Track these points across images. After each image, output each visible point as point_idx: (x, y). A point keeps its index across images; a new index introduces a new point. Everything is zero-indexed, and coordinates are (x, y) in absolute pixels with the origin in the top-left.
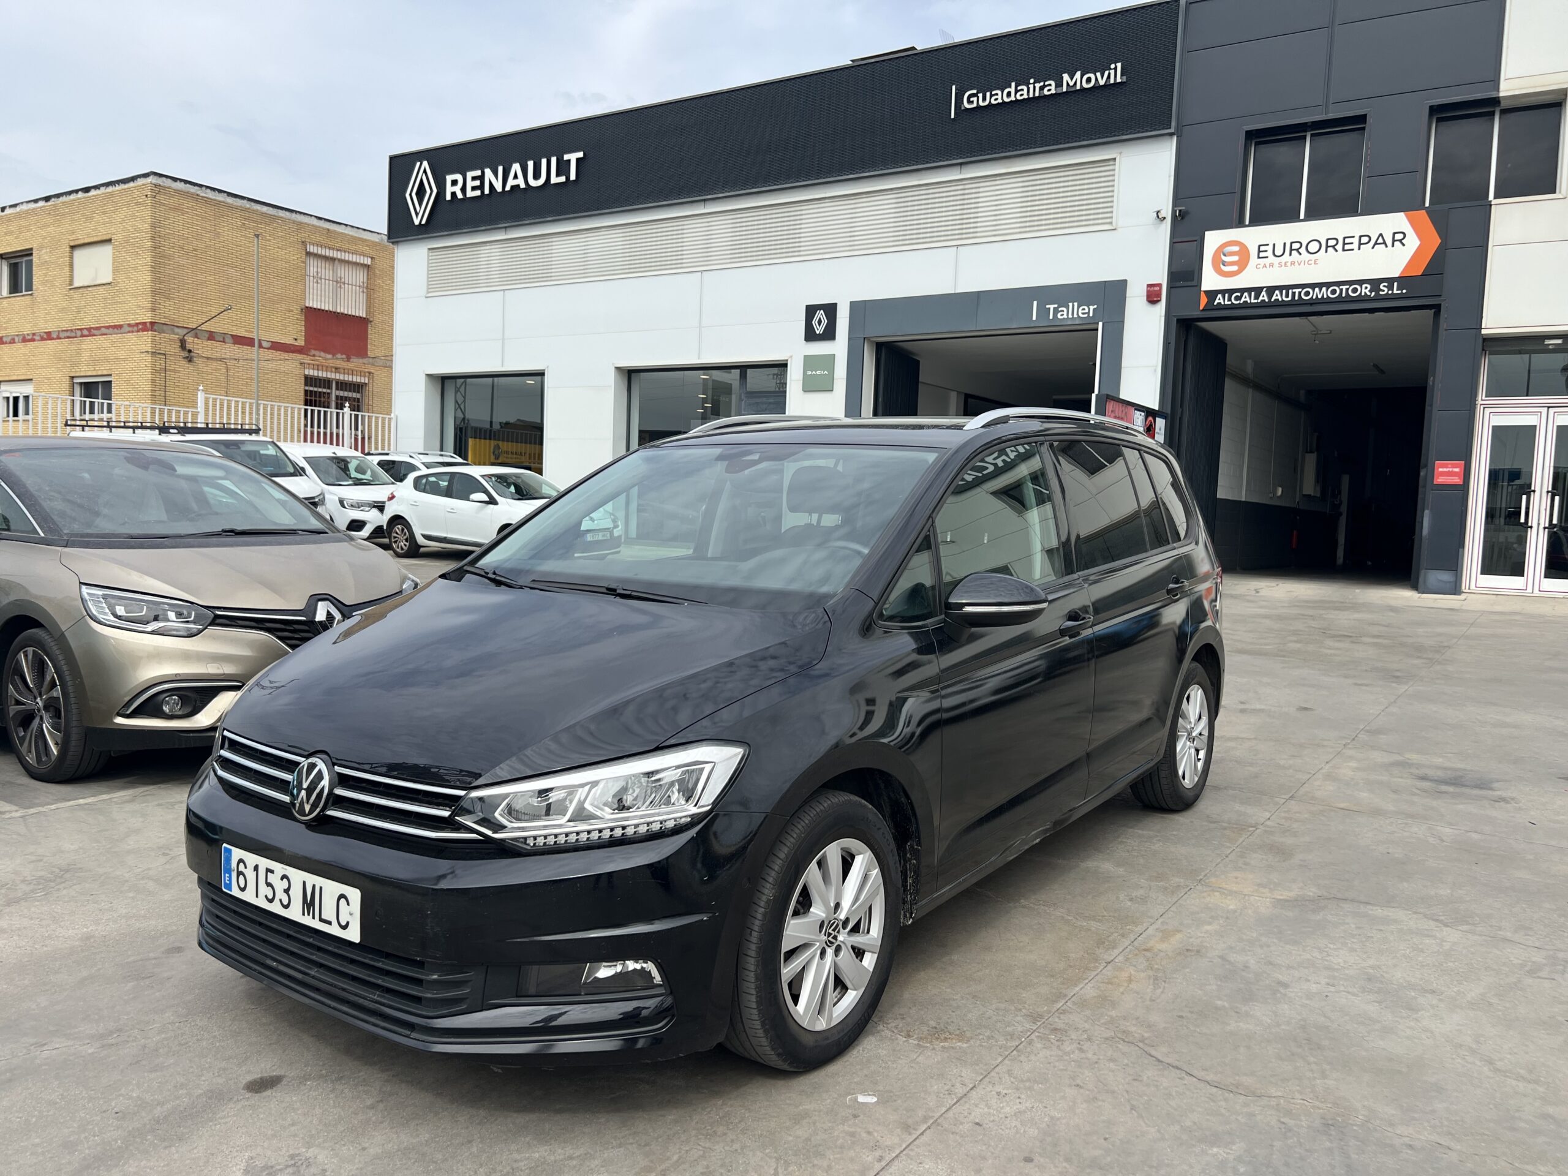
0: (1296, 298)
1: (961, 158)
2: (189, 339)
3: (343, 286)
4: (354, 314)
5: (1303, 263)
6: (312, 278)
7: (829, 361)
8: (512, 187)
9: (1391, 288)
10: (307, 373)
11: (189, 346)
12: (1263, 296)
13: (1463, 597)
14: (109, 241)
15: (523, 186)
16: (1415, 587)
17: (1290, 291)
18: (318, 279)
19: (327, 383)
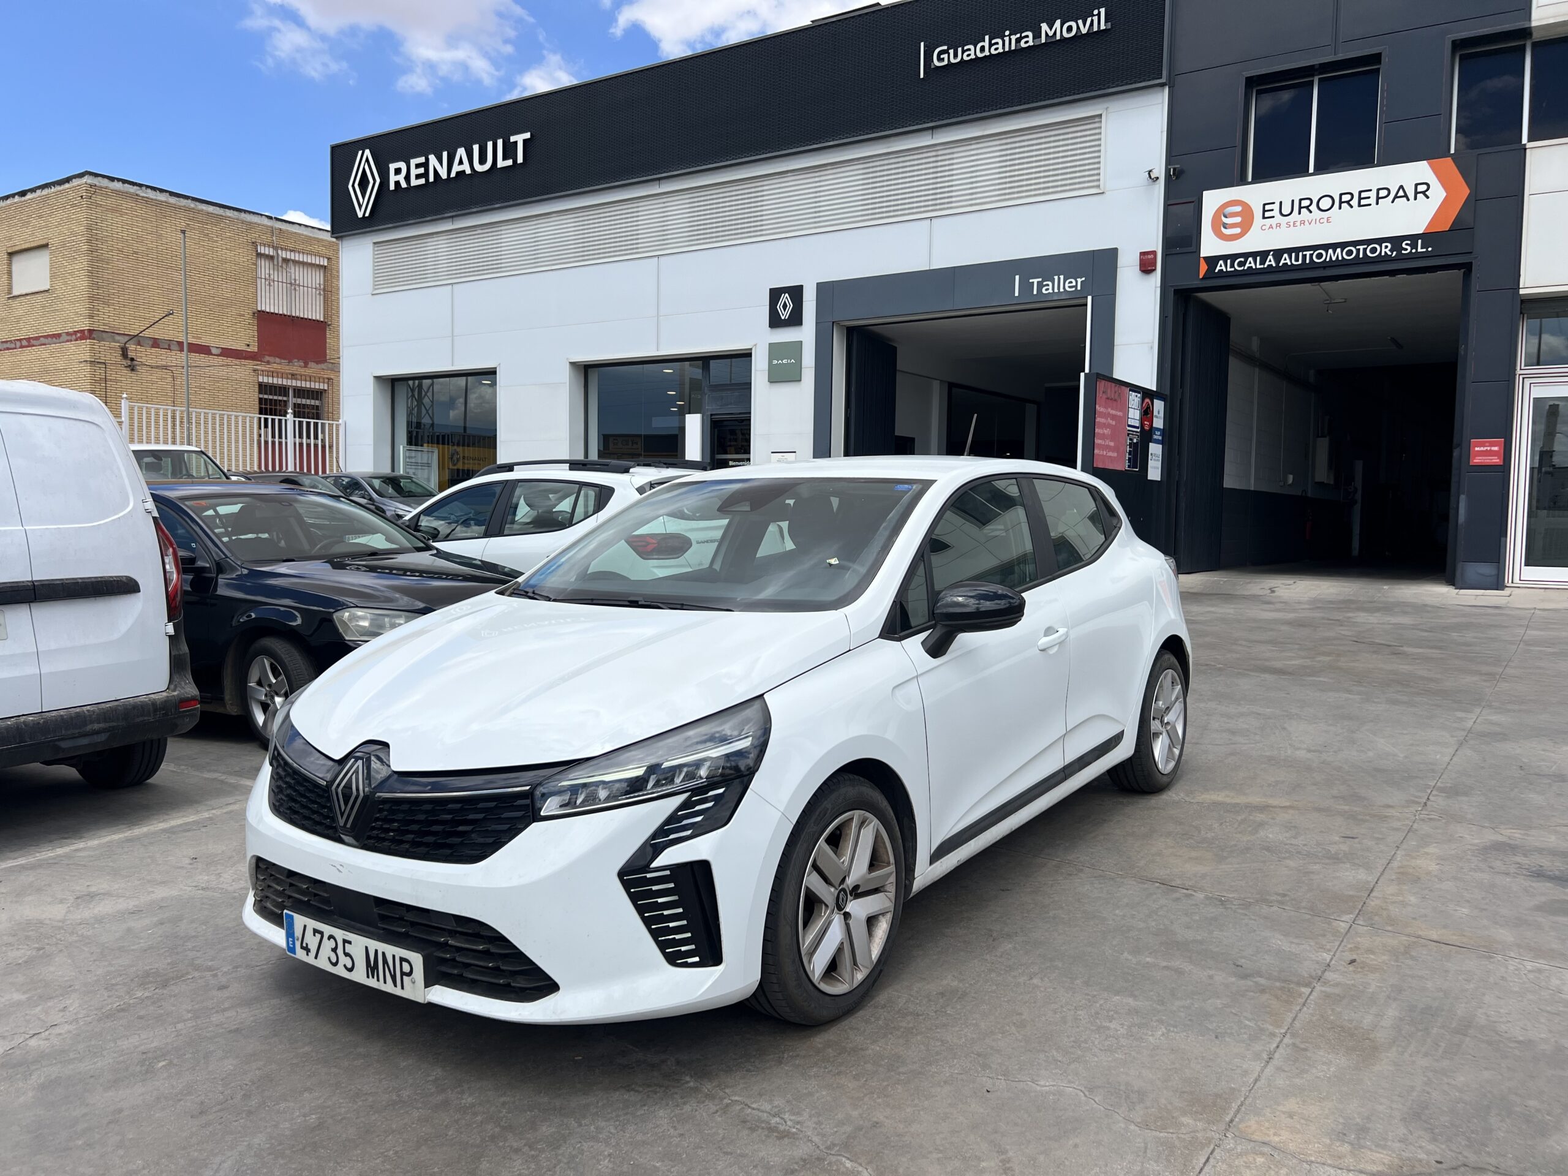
0: (1308, 261)
1: (932, 121)
2: (132, 347)
3: (297, 288)
4: (310, 317)
5: (1314, 221)
6: (263, 280)
7: (796, 348)
8: (458, 173)
9: (1414, 245)
10: (261, 380)
11: (131, 354)
12: (1270, 261)
13: (1507, 592)
14: (46, 246)
15: (468, 171)
16: (1451, 582)
17: (1301, 254)
18: (270, 281)
19: (283, 390)
